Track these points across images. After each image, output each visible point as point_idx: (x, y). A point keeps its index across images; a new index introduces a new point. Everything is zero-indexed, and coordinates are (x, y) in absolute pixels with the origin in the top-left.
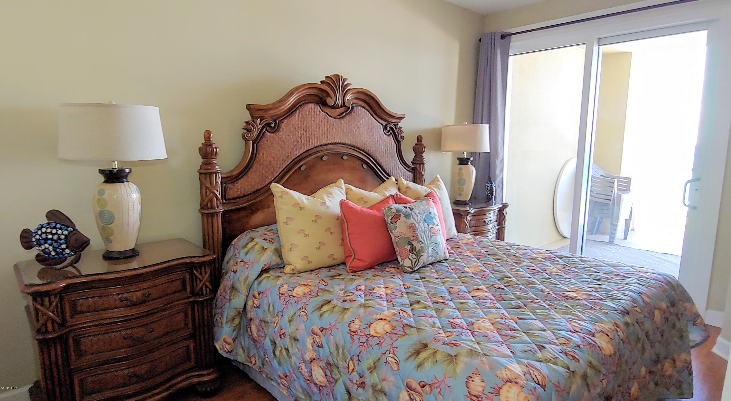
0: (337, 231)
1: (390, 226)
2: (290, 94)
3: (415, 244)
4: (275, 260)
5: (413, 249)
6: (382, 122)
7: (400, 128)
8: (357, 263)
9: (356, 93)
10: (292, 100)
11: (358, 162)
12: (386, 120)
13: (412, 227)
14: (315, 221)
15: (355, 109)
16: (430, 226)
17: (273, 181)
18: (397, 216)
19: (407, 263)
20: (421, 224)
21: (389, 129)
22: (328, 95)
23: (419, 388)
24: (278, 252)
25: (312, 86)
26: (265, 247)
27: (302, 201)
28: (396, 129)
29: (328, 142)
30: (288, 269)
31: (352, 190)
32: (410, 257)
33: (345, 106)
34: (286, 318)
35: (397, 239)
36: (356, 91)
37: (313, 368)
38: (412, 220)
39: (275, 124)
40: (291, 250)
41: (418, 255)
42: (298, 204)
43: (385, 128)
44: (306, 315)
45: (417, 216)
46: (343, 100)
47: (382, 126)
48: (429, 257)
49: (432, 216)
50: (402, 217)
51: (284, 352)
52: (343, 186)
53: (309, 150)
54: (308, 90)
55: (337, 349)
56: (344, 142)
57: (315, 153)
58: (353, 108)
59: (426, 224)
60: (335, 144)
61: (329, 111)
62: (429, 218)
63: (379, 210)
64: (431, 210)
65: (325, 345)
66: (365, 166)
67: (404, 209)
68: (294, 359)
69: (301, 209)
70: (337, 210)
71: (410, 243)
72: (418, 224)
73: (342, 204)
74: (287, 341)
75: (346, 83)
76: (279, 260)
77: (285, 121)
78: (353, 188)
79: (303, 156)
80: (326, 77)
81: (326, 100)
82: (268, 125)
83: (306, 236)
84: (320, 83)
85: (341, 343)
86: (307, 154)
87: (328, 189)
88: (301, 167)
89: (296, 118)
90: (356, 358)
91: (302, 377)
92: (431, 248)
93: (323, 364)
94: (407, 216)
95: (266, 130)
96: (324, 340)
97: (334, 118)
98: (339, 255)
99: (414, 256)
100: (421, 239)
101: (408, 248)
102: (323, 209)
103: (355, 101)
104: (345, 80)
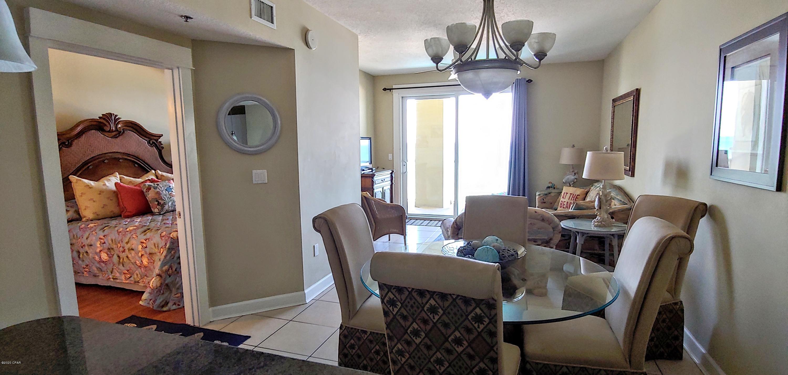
0: (115, 199)
1: (146, 193)
2: (77, 125)
3: (160, 201)
4: (75, 216)
5: (159, 204)
6: (146, 139)
7: (160, 142)
8: (127, 214)
9: (124, 123)
10: (79, 129)
11: (131, 163)
12: (149, 138)
13: (158, 193)
14: (100, 194)
15: (125, 132)
16: (170, 193)
17: (71, 174)
18: (149, 188)
19: (156, 210)
20: (164, 192)
21: (151, 143)
22: (105, 125)
23: (145, 241)
24: (77, 212)
25: (93, 120)
26: (68, 210)
27: (91, 184)
28: (157, 143)
29: (107, 152)
30: (84, 219)
31: (124, 178)
32: (158, 207)
33: (117, 130)
34: (85, 238)
35: (150, 200)
36: (124, 122)
37: (101, 254)
38: (158, 190)
39: (69, 142)
40: (85, 209)
41: (163, 206)
42: (88, 185)
43: (149, 143)
44: (96, 233)
45: (161, 188)
46: (116, 127)
47: (146, 142)
48: (169, 207)
49: (171, 188)
50: (152, 189)
51: (85, 254)
52: (118, 176)
53: (94, 157)
54: (90, 123)
55: (112, 241)
56: (119, 151)
57: (98, 159)
58: (124, 132)
59: (167, 192)
60: (113, 152)
61: (106, 134)
62: (169, 189)
63: (140, 187)
64: (171, 185)
65: (106, 242)
66: (136, 165)
67: (153, 185)
68: (91, 255)
69: (90, 188)
70: (114, 188)
71: (157, 201)
72: (162, 191)
73: (116, 184)
74: (86, 248)
75: (117, 118)
76: (78, 216)
77: (76, 141)
78: (125, 177)
79: (90, 160)
80: (102, 115)
81: (103, 128)
82: (64, 143)
83: (94, 202)
84: (98, 118)
85: (114, 238)
86: (93, 159)
87: (108, 177)
88: (89, 166)
89: (83, 138)
90: (120, 242)
91: (96, 262)
92: (170, 203)
93: (106, 251)
94: (155, 188)
95: (62, 146)
96: (105, 240)
97: (111, 138)
98: (116, 210)
99: (160, 207)
100: (163, 199)
101: (156, 203)
102: (104, 187)
103: (124, 127)
104: (116, 116)
